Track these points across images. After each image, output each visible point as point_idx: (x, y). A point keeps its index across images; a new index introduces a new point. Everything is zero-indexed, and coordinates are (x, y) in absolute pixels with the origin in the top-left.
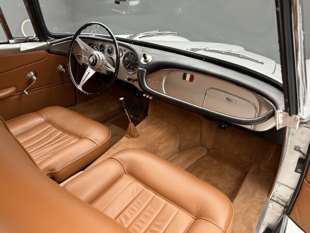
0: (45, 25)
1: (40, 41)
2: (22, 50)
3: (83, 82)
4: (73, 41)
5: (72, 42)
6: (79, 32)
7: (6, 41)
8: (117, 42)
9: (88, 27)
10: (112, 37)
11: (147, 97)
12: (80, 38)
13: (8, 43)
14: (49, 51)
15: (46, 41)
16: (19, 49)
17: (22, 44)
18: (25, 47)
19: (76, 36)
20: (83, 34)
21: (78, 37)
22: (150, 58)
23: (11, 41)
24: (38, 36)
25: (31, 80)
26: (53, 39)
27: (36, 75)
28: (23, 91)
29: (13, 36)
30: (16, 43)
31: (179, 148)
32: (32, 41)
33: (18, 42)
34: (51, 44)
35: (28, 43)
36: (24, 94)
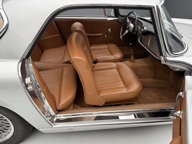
0: (119, 11)
1: (116, 17)
2: (108, 20)
3: (123, 35)
5: (125, 19)
7: (104, 16)
12: (128, 17)
13: (104, 17)
14: (118, 22)
16: (107, 19)
17: (108, 18)
20: (130, 15)
22: (145, 28)
24: (115, 15)
26: (120, 17)
27: (111, 30)
29: (106, 15)
30: (107, 17)
31: (154, 77)
32: (113, 17)
33: (108, 17)
34: (119, 19)
35: (111, 18)
36: (105, 36)
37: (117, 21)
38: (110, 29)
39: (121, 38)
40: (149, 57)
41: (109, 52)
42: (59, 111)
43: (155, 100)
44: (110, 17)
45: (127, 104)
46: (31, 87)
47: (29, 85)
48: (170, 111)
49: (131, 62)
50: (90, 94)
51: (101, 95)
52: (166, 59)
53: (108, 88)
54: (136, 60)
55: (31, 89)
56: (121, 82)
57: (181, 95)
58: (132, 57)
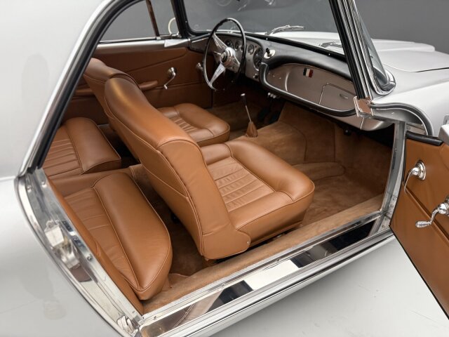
0: (187, 23)
1: (183, 38)
2: (166, 46)
3: (213, 79)
4: (211, 37)
5: (209, 40)
6: (215, 30)
7: (154, 38)
8: (245, 37)
9: (224, 24)
10: (241, 33)
11: (272, 95)
12: (217, 35)
13: (155, 39)
14: (189, 48)
15: (187, 38)
16: (163, 45)
17: (166, 41)
18: (169, 43)
19: (212, 33)
20: (220, 31)
21: (215, 34)
22: (273, 52)
23: (158, 38)
24: (180, 33)
25: (171, 75)
26: (193, 36)
27: (175, 72)
28: (163, 86)
29: (160, 33)
30: (162, 39)
31: (305, 159)
32: (176, 38)
33: (164, 38)
34: (191, 41)
35: (172, 40)
36: (164, 88)
37: (187, 46)
38: (173, 69)
39: (210, 85)
40: (279, 119)
41: (188, 125)
42: (143, 304)
43: (326, 208)
44: (170, 38)
45: (286, 233)
46: (72, 256)
47: (63, 251)
48: (373, 220)
49: (251, 136)
50: (216, 229)
51: (239, 226)
52: (372, 103)
53: (240, 206)
54: (259, 131)
55: (73, 260)
56: (261, 184)
57: (416, 174)
58: (251, 123)
